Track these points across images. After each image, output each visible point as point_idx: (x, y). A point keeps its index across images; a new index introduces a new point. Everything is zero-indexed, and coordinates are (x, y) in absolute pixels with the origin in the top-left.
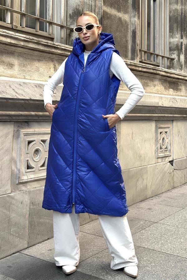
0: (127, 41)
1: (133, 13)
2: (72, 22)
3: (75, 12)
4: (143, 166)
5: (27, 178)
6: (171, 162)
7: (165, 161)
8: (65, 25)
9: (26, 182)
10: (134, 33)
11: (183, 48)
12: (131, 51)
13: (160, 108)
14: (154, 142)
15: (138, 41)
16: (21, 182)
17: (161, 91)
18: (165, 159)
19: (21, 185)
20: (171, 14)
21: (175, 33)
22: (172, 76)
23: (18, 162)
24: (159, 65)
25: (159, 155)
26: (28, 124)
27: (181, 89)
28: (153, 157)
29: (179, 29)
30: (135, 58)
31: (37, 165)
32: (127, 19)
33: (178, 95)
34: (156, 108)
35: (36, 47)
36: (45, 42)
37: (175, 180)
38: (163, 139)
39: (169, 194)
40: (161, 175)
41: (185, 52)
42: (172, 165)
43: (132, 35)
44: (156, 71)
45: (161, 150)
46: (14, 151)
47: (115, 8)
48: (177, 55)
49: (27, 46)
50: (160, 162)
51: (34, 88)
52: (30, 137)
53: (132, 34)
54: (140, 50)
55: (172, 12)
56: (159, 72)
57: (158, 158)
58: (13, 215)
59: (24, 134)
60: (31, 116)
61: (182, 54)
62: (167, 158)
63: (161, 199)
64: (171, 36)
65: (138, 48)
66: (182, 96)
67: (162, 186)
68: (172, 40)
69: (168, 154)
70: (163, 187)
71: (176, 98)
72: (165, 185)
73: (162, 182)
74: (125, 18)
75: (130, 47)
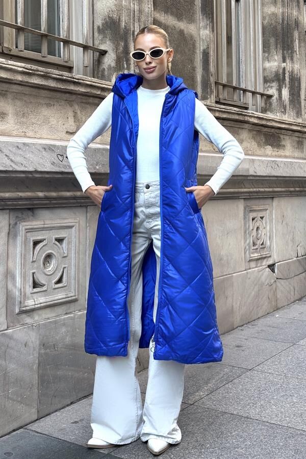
0: (194, 69)
1: (203, 21)
2: (102, 40)
3: (106, 23)
4: (226, 275)
5: (33, 303)
6: (271, 267)
7: (261, 266)
8: (91, 45)
9: (33, 310)
10: (206, 54)
11: (286, 78)
12: (202, 85)
13: (251, 178)
14: (243, 234)
15: (212, 69)
16: (23, 311)
17: (252, 149)
18: (262, 263)
19: (24, 316)
20: (266, 22)
21: (272, 52)
22: (269, 124)
23: (17, 276)
24: (247, 106)
25: (252, 255)
26: (33, 213)
27: (284, 146)
28: (242, 259)
29: (279, 46)
30: (209, 97)
31: (50, 281)
32: (193, 33)
33: (280, 156)
34: (245, 178)
35: (43, 83)
36: (58, 74)
37: (278, 296)
38: (258, 228)
39: (269, 319)
40: (256, 289)
41: (289, 84)
42: (273, 271)
43: (202, 58)
44: (243, 117)
45: (255, 248)
46: (10, 259)
47: (172, 14)
48: (277, 89)
49: (27, 82)
50: (253, 268)
51: (42, 152)
52: (36, 234)
53: (203, 56)
54: (216, 83)
55: (267, 18)
56: (249, 118)
57: (250, 261)
58: (12, 366)
59: (26, 229)
60: (39, 198)
61: (285, 88)
62: (265, 260)
63: (257, 328)
64: (267, 59)
65: (212, 80)
66: (286, 157)
67: (257, 308)
68: (267, 65)
69: (267, 253)
70: (259, 308)
71: (276, 161)
72: (263, 305)
73: (258, 300)
74: (191, 31)
75: (199, 78)
